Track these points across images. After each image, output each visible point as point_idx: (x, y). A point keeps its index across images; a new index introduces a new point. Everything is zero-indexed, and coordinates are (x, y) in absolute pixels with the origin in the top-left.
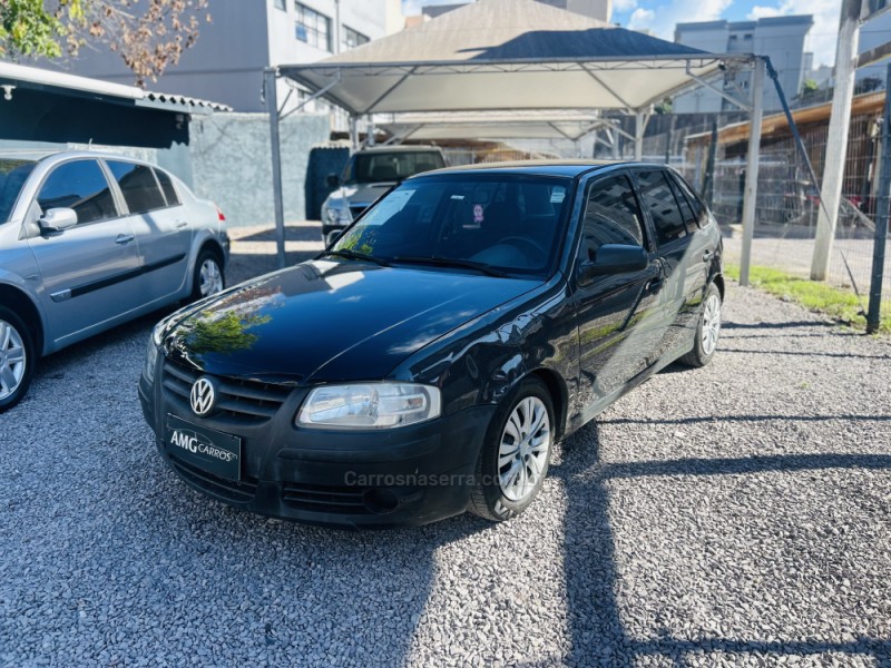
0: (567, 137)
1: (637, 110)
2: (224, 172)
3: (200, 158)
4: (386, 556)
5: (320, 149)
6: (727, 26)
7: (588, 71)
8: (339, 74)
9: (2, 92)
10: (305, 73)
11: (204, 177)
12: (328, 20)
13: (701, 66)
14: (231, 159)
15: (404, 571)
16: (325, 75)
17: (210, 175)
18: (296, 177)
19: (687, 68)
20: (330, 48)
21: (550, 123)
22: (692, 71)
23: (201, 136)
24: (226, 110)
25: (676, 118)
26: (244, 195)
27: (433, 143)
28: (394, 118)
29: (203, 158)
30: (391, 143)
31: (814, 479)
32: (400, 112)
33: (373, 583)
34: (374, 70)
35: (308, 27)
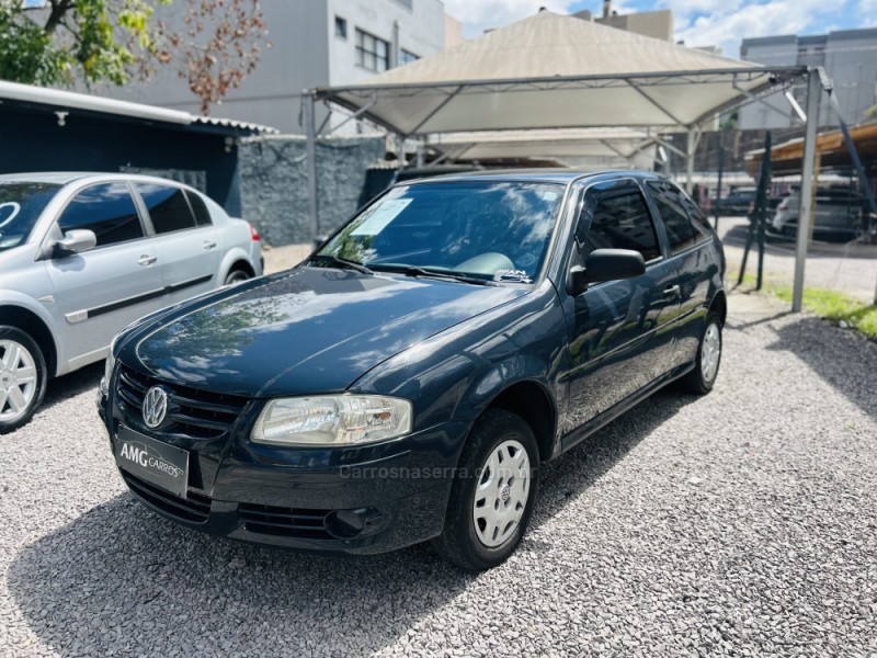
0: (621, 155)
1: (689, 126)
2: (281, 192)
3: (258, 179)
4: (343, 613)
5: (375, 169)
6: (796, 41)
7: (636, 87)
8: (374, 95)
9: (57, 118)
10: (344, 95)
11: (261, 198)
12: (387, 45)
13: (749, 80)
14: (288, 180)
15: (357, 633)
16: (361, 97)
17: (268, 195)
18: (351, 196)
19: (734, 82)
21: (603, 141)
22: (740, 85)
23: (259, 158)
24: (272, 133)
25: (740, 134)
26: (301, 214)
27: (476, 162)
28: (440, 138)
29: (261, 179)
30: (442, 162)
31: (845, 543)
32: (446, 132)
33: (319, 647)
34: (410, 91)
35: (368, 52)
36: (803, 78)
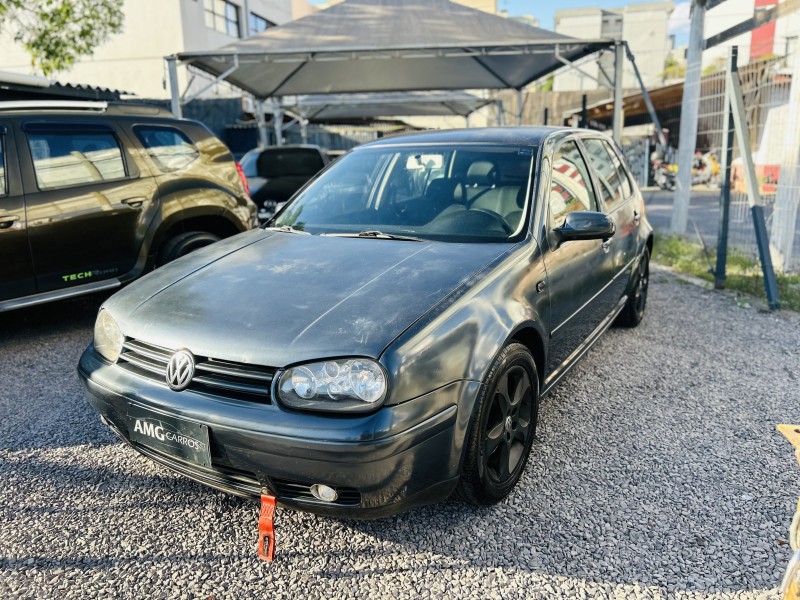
1: (517, 90)
8: (237, 61)
12: (237, 8)
20: (240, 36)
32: (302, 94)
35: (219, 15)
36: (611, 50)
